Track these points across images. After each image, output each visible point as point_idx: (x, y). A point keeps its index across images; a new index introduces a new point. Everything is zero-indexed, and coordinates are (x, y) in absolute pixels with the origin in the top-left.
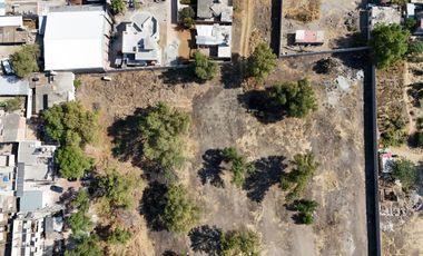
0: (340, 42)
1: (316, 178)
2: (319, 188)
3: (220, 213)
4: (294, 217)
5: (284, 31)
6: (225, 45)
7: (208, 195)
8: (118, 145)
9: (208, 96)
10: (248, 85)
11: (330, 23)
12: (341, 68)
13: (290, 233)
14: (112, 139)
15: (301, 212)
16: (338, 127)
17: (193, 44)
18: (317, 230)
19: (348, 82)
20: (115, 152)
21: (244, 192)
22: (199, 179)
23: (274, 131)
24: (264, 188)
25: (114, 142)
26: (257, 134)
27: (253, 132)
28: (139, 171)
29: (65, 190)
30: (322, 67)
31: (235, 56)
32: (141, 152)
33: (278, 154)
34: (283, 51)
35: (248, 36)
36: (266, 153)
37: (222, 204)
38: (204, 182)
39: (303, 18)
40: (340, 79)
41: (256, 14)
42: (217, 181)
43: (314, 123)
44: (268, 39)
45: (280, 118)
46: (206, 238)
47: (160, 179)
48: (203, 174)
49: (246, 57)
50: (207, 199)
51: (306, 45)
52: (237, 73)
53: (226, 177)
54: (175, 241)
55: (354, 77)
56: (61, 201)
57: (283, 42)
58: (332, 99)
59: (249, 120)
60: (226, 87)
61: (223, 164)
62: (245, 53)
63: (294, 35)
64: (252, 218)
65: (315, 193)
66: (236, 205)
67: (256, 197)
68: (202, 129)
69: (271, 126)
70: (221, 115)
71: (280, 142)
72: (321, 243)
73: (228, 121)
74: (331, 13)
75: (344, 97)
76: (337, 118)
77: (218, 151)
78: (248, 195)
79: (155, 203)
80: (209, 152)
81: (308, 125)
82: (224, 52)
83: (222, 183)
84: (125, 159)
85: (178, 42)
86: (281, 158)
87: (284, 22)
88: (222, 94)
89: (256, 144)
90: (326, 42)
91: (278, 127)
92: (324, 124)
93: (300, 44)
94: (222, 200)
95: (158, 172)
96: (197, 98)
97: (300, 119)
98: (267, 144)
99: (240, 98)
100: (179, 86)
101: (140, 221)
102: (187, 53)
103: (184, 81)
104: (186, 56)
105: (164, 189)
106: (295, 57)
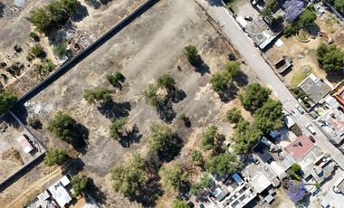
0: (17, 126)
1: (96, 85)
2: (100, 81)
3: (149, 117)
4: (123, 81)
5: (32, 159)
6: (61, 184)
7: (145, 130)
8: (157, 195)
9: (95, 170)
10: (75, 154)
11: (10, 139)
12: (30, 116)
13: (132, 78)
14: (156, 201)
15: (118, 81)
16: (63, 94)
17: (74, 201)
18: (120, 67)
19: (36, 107)
20: (161, 194)
21: (130, 113)
22: (141, 140)
23: (88, 123)
24: (120, 105)
25: (157, 198)
26: (96, 130)
27: (96, 133)
28: (161, 173)
29: (200, 203)
30: (37, 125)
31: (63, 173)
32: (151, 180)
33: (98, 112)
34: (43, 151)
35: (48, 176)
36: (103, 118)
37: (144, 119)
38: (141, 136)
39: (17, 155)
40: (36, 112)
41: (33, 182)
42: (135, 130)
43: (69, 107)
44: (42, 164)
45: (80, 125)
46: (166, 114)
47: (157, 159)
48: (138, 140)
49: (59, 168)
50: (148, 129)
51: (31, 142)
52: (72, 165)
53: (129, 127)
54: (179, 127)
55: (30, 106)
56: (206, 200)
57: (38, 155)
58: (50, 108)
59: (92, 139)
60: (84, 165)
61: (125, 134)
62: (59, 170)
63: (30, 152)
64: (139, 100)
65: (104, 81)
66: (140, 112)
67: (128, 106)
68: (115, 159)
69: (87, 126)
70: (100, 155)
71: (92, 115)
72: (125, 60)
73: (101, 150)
74: (4, 143)
75: (44, 102)
76: (59, 98)
77: (120, 142)
78: (130, 110)
79: (170, 152)
80: (124, 146)
81: (73, 109)
82: (65, 181)
83: (134, 127)
84: (160, 185)
86: (99, 109)
87: (27, 163)
88: (90, 164)
89: (102, 127)
90: (22, 133)
91: (85, 123)
92: (66, 102)
93: (33, 146)
94: (142, 121)
95: (154, 163)
96: (101, 176)
97: (73, 115)
98: (98, 121)
99: (84, 153)
100: (102, 190)
101: (184, 152)
102: (81, 200)
103: (97, 189)
104: (83, 200)
105: (160, 153)
106: (41, 143)
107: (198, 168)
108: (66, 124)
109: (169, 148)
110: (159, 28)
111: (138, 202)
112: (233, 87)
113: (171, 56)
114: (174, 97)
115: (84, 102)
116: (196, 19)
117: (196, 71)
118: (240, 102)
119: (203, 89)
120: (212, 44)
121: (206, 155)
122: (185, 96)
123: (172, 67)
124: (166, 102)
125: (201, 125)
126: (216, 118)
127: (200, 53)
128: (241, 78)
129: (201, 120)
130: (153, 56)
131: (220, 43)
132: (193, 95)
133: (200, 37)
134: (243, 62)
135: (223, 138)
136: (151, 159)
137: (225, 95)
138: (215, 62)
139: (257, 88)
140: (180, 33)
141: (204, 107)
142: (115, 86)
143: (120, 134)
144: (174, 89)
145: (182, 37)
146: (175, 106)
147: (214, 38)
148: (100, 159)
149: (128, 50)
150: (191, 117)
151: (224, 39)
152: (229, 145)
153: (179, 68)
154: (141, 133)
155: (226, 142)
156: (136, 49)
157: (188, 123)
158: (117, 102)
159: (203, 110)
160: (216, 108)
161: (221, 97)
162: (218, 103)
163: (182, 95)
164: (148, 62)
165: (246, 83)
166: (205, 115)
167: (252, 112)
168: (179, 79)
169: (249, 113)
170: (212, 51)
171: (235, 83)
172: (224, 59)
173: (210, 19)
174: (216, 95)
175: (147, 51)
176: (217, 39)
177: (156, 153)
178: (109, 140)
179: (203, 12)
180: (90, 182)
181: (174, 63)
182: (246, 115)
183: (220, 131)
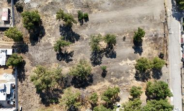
0: (9, 2)
1: (69, 12)
2: (73, 11)
3: (85, 53)
4: (86, 21)
6: (6, 51)
7: (77, 58)
8: (54, 101)
9: (31, 59)
10: (27, 41)
12: (20, 1)
13: (92, 23)
14: (51, 104)
15: (83, 18)
16: (47, 3)
17: (5, 67)
18: (91, 12)
20: (57, 103)
21: (76, 42)
22: (70, 62)
23: (48, 30)
24: (74, 34)
25: (52, 103)
26: (50, 37)
27: (49, 39)
28: (66, 91)
30: (20, 9)
31: (12, 47)
32: (57, 90)
33: (59, 28)
35: (4, 42)
36: (58, 33)
37: (81, 52)
38: (71, 60)
42: (71, 54)
43: (45, 13)
45: (43, 27)
46: (96, 59)
47: (70, 80)
48: (68, 61)
49: (14, 42)
50: (79, 59)
51: (9, 16)
52: (21, 46)
53: (69, 50)
54: (97, 72)
57: (8, 26)
58: (34, 5)
59: (43, 41)
60: (27, 51)
61: (63, 52)
62: (12, 43)
63: (5, 21)
64: (87, 39)
65: (75, 13)
66: (81, 46)
67: (78, 37)
68: (47, 62)
69: (46, 31)
70: (41, 53)
71: (54, 27)
72: (96, 10)
73: (44, 50)
76: (43, 4)
77: (57, 54)
78: (77, 41)
79: (81, 82)
80: (58, 58)
81: (46, 15)
82: (10, 52)
83: (72, 52)
84: (61, 97)
85: (5, 74)
86: (60, 27)
88: (31, 53)
89: (54, 38)
90: (9, 8)
91: (46, 28)
92: (46, 9)
94: (79, 52)
95: (66, 82)
96: (32, 65)
97: (43, 19)
98: (54, 33)
99: (33, 45)
100: (26, 73)
101: (88, 89)
102: (10, 70)
103: (24, 71)
104: (12, 70)
105: (75, 78)
106: (14, 21)
107: (90, 105)
108: (34, 20)
109: (82, 80)
110: (131, 7)
111: (40, 97)
112: (148, 74)
113: (125, 27)
114: (108, 52)
115: (55, 16)
116: (157, 17)
117: (133, 48)
118: (145, 86)
119: (129, 62)
120: (155, 39)
121: (100, 101)
122: (115, 57)
123: (121, 35)
124: (101, 52)
125: (111, 81)
126: (124, 84)
127: (144, 39)
128: (157, 73)
129: (113, 79)
130: (114, 20)
131: (161, 42)
132: (120, 60)
133: (152, 30)
134: (166, 64)
135: (118, 100)
136: (67, 78)
137: (140, 75)
138: (148, 51)
139: (164, 87)
140: (141, 19)
141: (122, 72)
142: (79, 20)
143: (60, 50)
144: (112, 48)
145: (140, 22)
146: (104, 58)
147: (159, 36)
148: (39, 55)
149: (103, 6)
150: (108, 72)
151: (166, 42)
152: (119, 106)
153: (124, 38)
154: (73, 58)
155: (118, 104)
156: (108, 9)
157: (104, 74)
158: (74, 31)
159: (119, 74)
160: (128, 79)
161: (137, 74)
162: (132, 76)
163: (113, 55)
164: (108, 21)
165: (158, 78)
166: (118, 77)
167: (149, 99)
168: (119, 44)
169: (146, 97)
170: (152, 43)
171: (151, 72)
172: (156, 54)
173: (165, 23)
174: (134, 71)
175: (114, 14)
176: (161, 38)
177: (72, 77)
178: (52, 49)
179: (165, 17)
180: (23, 63)
181: (124, 33)
182: (143, 97)
183: (120, 94)
